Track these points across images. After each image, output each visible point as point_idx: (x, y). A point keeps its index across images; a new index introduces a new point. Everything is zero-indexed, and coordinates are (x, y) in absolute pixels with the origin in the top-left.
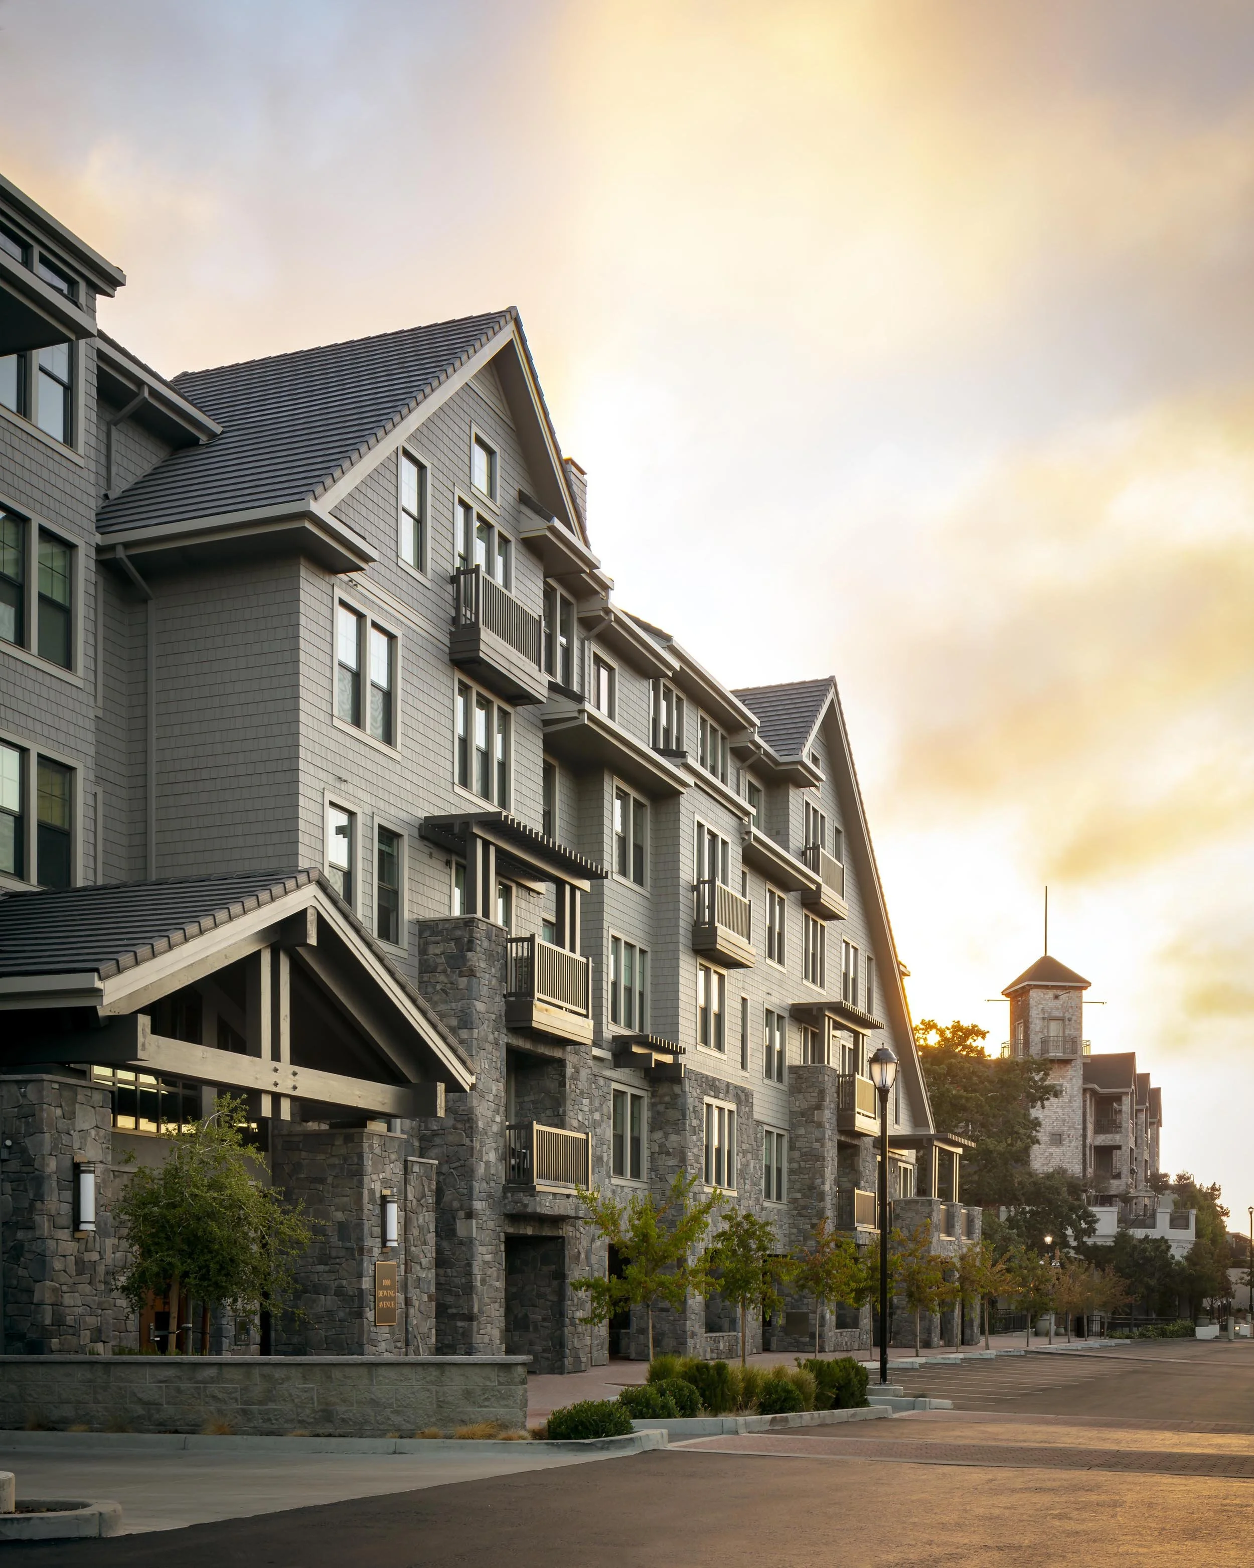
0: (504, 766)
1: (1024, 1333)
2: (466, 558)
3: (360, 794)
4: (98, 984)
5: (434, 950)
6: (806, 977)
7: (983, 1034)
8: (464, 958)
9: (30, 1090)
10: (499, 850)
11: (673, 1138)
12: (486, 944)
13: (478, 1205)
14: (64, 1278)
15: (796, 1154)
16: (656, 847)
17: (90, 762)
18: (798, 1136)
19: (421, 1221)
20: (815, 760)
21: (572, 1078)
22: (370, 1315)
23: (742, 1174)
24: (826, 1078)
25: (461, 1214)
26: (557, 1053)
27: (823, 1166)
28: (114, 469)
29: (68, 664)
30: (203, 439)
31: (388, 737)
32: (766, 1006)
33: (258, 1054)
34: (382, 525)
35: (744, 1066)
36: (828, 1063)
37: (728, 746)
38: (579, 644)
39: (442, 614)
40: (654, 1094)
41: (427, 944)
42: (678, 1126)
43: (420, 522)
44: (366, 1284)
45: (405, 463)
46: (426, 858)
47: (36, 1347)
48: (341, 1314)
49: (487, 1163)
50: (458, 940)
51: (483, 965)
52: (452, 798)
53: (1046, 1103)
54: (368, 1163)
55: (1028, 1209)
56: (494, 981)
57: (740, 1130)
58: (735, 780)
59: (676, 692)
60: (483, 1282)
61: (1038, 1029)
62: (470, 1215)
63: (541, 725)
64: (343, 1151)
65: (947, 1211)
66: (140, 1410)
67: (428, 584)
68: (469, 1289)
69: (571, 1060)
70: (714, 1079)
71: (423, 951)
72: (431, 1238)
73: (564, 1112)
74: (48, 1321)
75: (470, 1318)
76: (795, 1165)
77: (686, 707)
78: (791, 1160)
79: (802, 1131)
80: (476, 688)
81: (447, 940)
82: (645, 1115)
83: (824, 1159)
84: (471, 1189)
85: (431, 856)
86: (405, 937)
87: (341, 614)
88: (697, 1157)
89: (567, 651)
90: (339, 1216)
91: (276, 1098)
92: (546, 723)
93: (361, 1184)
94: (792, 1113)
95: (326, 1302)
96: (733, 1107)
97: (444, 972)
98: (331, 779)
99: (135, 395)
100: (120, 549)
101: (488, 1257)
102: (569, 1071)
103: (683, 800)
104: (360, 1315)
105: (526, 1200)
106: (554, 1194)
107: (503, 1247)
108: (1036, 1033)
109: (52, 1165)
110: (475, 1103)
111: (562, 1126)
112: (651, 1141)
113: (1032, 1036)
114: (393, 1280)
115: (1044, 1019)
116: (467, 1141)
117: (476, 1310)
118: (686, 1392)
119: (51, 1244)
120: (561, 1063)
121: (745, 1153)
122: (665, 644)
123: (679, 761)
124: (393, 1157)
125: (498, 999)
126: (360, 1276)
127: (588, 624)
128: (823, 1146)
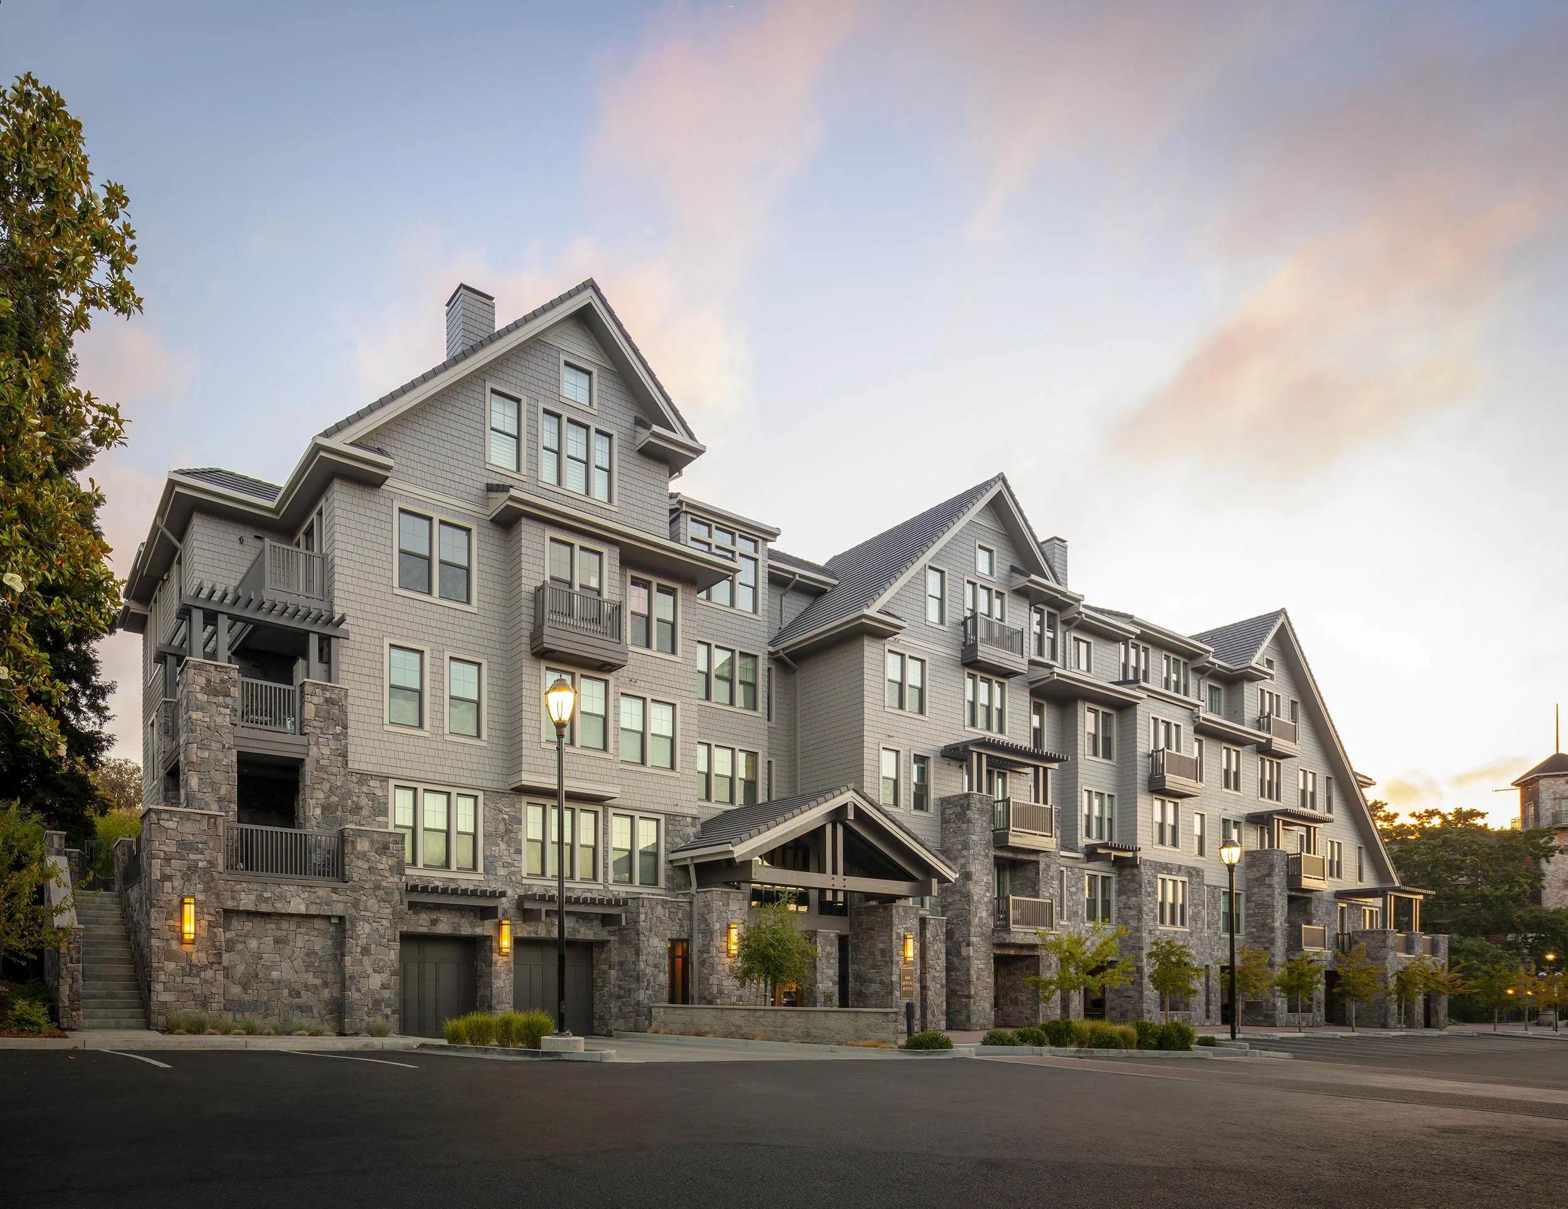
0: (1001, 712)
1: (1523, 1024)
2: (974, 610)
3: (902, 741)
4: (731, 848)
5: (948, 812)
6: (1262, 795)
7: (1483, 815)
8: (965, 814)
9: (708, 895)
10: (988, 756)
11: (1133, 899)
12: (979, 805)
13: (973, 939)
14: (723, 974)
15: (1252, 905)
16: (1121, 738)
17: (766, 749)
18: (1252, 894)
19: (936, 947)
20: (1270, 663)
21: (1044, 870)
22: (897, 994)
23: (1194, 918)
24: (1275, 857)
25: (964, 944)
26: (1033, 858)
27: (1273, 911)
28: (784, 615)
29: (755, 709)
30: (829, 589)
31: (921, 711)
32: (1222, 817)
33: (825, 872)
34: (916, 608)
35: (1201, 852)
36: (1278, 847)
37: (1190, 667)
38: (1062, 635)
39: (955, 642)
40: (1120, 875)
41: (945, 809)
42: (1137, 892)
43: (941, 600)
44: (895, 978)
45: (930, 572)
46: (946, 767)
47: (710, 1002)
48: (882, 993)
49: (981, 918)
50: (961, 806)
51: (977, 816)
52: (963, 733)
53: (1551, 859)
54: (896, 920)
55: (1530, 935)
56: (985, 824)
57: (1192, 892)
58: (1196, 686)
59: (1142, 645)
60: (978, 979)
61: (1548, 806)
62: (968, 945)
63: (1028, 685)
64: (883, 914)
65: (1407, 938)
66: (734, 1029)
67: (947, 630)
68: (968, 982)
69: (1043, 861)
70: (1167, 864)
71: (943, 813)
72: (943, 957)
73: (1039, 889)
74: (715, 992)
75: (969, 997)
76: (1251, 912)
77: (1152, 652)
78: (1247, 909)
79: (1256, 890)
80: (979, 675)
81: (956, 806)
82: (1114, 887)
83: (1274, 907)
84: (969, 931)
85: (949, 764)
86: (932, 807)
87: (890, 657)
88: (1152, 910)
89: (1054, 642)
90: (881, 946)
91: (835, 892)
92: (1031, 683)
93: (892, 929)
94: (1248, 879)
95: (875, 987)
96: (1186, 879)
97: (954, 822)
98: (884, 737)
99: (792, 579)
100: (781, 652)
101: (981, 966)
102: (1042, 866)
103: (1138, 707)
104: (891, 993)
105: (1005, 936)
106: (1025, 933)
107: (992, 961)
108: (1547, 810)
109: (718, 926)
110: (971, 887)
111: (1037, 896)
112: (1118, 901)
113: (1542, 813)
114: (912, 977)
115: (1555, 799)
116: (967, 907)
117: (972, 993)
118: (1035, 1034)
119: (717, 959)
120: (1037, 863)
121: (1195, 906)
122: (1129, 621)
123: (1135, 686)
124: (912, 916)
125: (987, 833)
126: (892, 974)
127: (1067, 623)
128: (1272, 899)
